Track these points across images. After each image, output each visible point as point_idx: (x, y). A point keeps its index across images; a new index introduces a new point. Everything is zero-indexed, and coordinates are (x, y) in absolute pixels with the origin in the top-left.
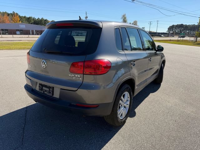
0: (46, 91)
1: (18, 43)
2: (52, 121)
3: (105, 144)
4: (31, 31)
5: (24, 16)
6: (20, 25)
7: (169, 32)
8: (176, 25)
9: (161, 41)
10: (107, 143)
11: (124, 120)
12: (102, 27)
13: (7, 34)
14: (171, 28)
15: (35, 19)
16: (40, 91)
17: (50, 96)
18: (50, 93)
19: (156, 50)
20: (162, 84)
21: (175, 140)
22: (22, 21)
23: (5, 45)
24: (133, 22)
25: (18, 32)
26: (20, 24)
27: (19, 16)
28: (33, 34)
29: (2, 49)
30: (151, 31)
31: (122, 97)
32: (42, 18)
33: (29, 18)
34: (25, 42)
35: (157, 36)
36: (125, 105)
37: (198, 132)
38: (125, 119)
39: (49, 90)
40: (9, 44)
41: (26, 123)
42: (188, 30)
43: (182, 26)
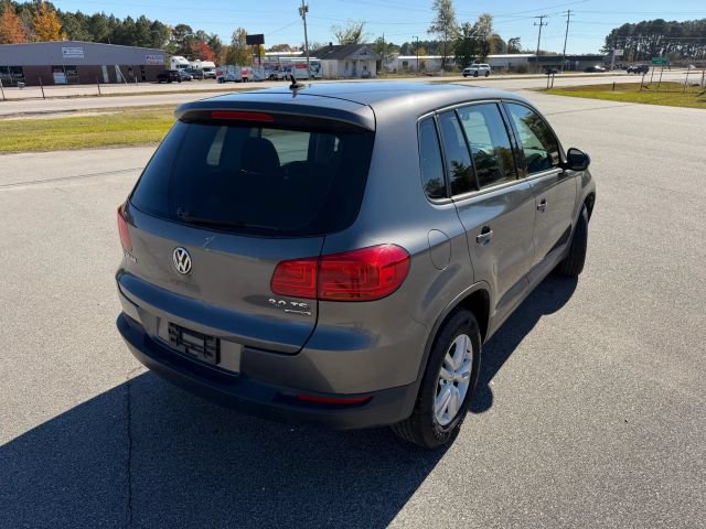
0: (193, 346)
1: (67, 120)
2: (217, 432)
3: (396, 513)
4: (104, 69)
5: (75, 13)
6: (63, 49)
7: (611, 52)
8: (637, 23)
9: (581, 93)
10: (401, 507)
11: (453, 425)
12: (373, 128)
13: (21, 87)
14: (619, 36)
15: (118, 20)
16: (174, 345)
17: (207, 364)
18: (209, 354)
19: (561, 165)
20: (581, 276)
21: (621, 493)
22: (69, 33)
23: (19, 134)
24: (478, 20)
25: (59, 77)
26: (65, 44)
27: (58, 14)
28: (113, 81)
29: (14, 151)
30: (543, 52)
31: (448, 357)
32: (142, 18)
33: (95, 19)
34: (89, 117)
35: (566, 69)
36: (457, 377)
37: (700, 462)
38: (456, 420)
39: (205, 344)
40: (32, 127)
41: (135, 444)
42: (683, 43)
43: (658, 26)
